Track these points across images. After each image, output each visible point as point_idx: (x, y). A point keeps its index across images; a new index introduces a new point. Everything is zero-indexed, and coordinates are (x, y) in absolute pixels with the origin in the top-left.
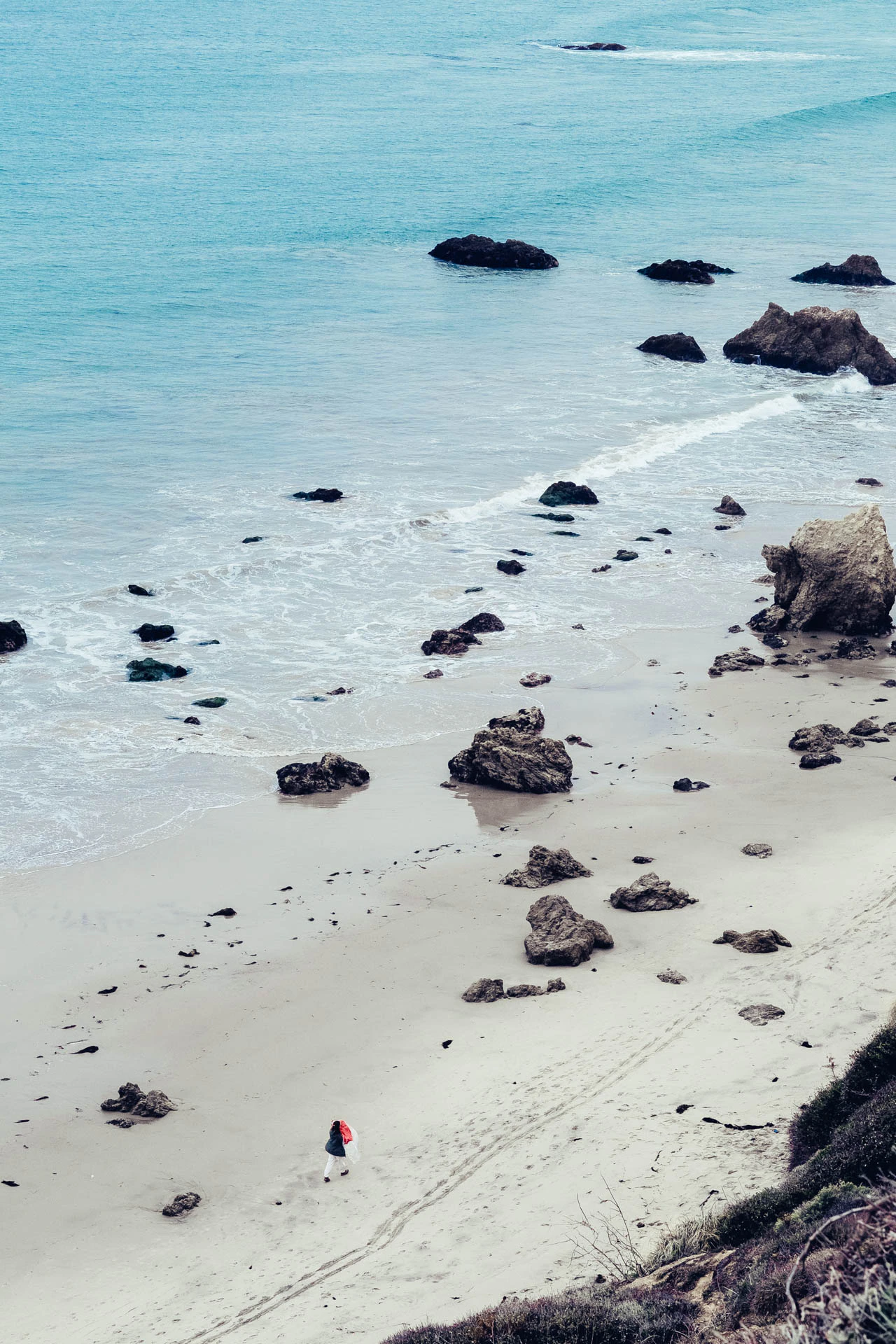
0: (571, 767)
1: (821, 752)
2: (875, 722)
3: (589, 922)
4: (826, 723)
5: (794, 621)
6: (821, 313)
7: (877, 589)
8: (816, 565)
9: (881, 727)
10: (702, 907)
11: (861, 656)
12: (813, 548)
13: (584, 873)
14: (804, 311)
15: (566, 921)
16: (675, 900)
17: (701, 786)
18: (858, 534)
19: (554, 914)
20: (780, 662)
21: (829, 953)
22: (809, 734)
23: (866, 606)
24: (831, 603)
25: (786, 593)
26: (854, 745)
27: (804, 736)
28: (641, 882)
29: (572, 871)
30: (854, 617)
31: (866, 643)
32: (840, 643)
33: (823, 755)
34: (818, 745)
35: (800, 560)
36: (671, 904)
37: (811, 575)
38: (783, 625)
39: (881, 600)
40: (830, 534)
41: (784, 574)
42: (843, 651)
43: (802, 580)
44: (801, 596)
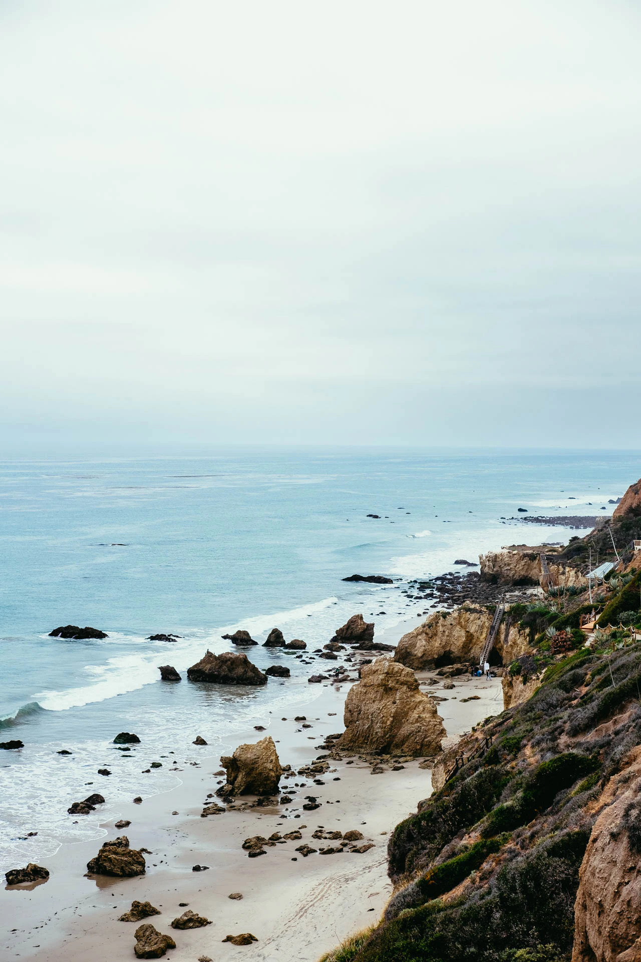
0: (145, 863)
1: (257, 849)
2: (279, 834)
3: (164, 936)
4: (258, 836)
5: (236, 791)
6: (230, 655)
7: (273, 774)
8: (245, 765)
9: (282, 836)
10: (215, 925)
11: (268, 805)
12: (243, 757)
13: (158, 913)
14: (222, 654)
15: (154, 936)
16: (202, 923)
17: (205, 868)
18: (264, 750)
19: (148, 933)
20: (232, 808)
21: (276, 942)
22: (251, 841)
23: (268, 782)
24: (253, 781)
25: (232, 778)
26: (271, 845)
27: (249, 842)
28: (185, 915)
29: (152, 912)
30: (263, 787)
31: (270, 799)
32: (258, 800)
33: (258, 851)
34: (256, 846)
35: (238, 763)
36: (200, 925)
37: (243, 769)
38: (231, 793)
39: (275, 779)
40: (251, 750)
41: (230, 769)
42: (260, 803)
43: (238, 772)
44: (239, 779)
